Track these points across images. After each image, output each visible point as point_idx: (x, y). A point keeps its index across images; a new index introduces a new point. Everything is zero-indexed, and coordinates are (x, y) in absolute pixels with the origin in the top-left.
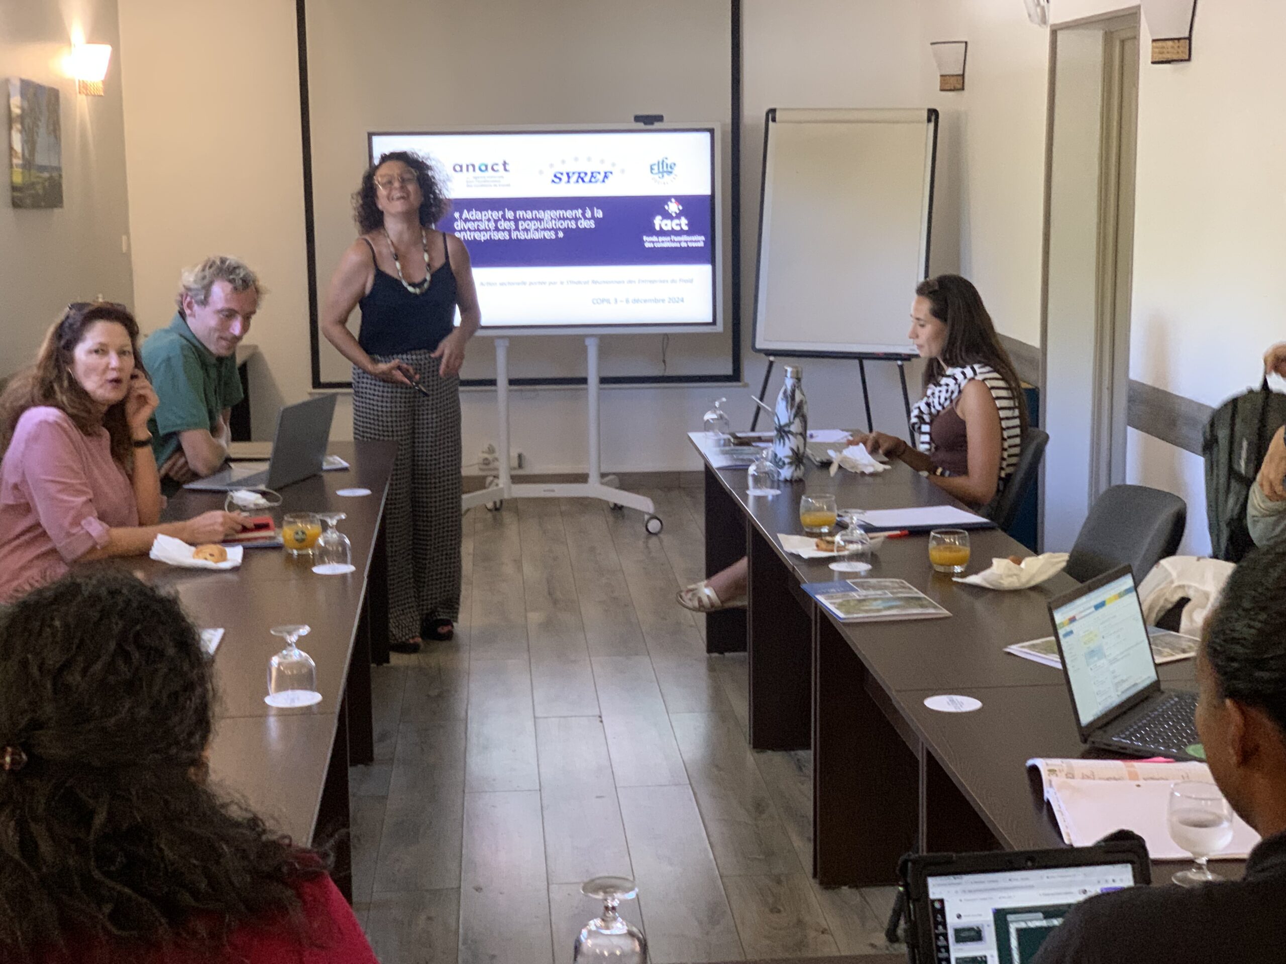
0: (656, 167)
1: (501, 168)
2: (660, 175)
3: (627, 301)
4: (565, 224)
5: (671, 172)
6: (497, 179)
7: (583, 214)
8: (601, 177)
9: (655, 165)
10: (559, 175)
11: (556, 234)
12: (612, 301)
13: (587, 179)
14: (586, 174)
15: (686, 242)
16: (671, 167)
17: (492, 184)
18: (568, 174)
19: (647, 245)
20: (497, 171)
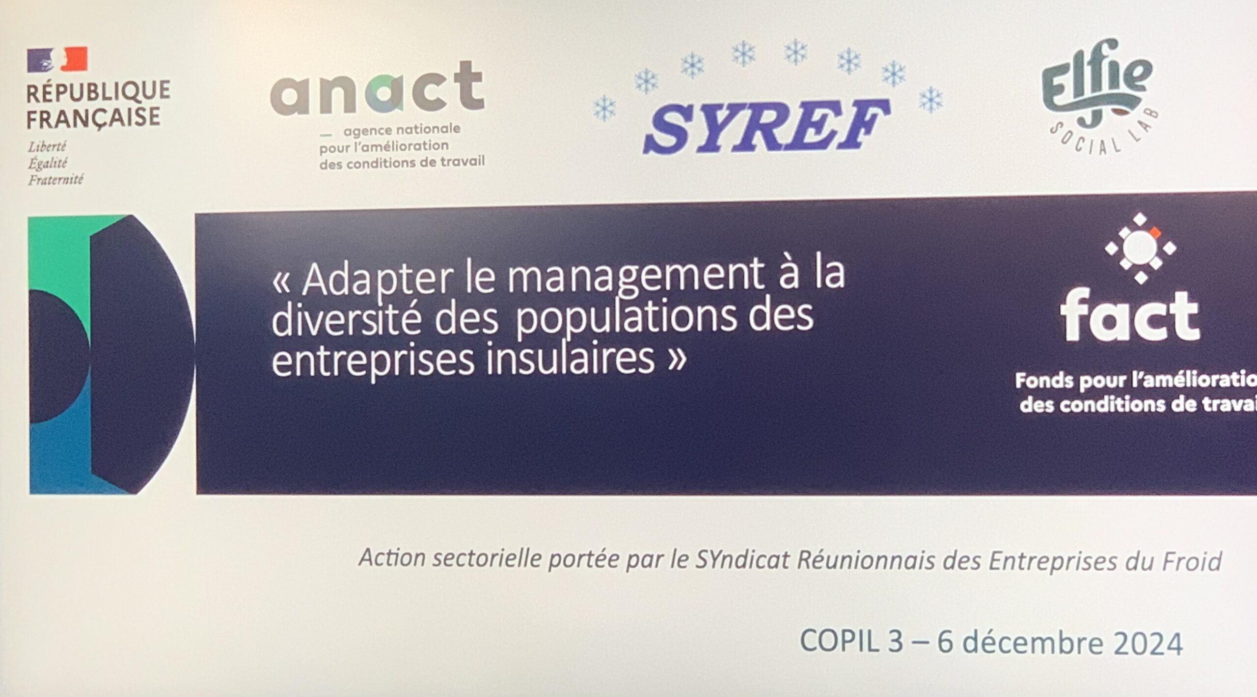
0: (1067, 80)
1: (450, 91)
2: (1087, 114)
3: (944, 642)
4: (696, 317)
5: (1133, 102)
6: (437, 137)
7: (770, 275)
8: (841, 125)
9: (1062, 69)
10: (674, 118)
11: (662, 359)
12: (883, 640)
13: (785, 134)
14: (782, 111)
15: (1195, 393)
16: (1130, 80)
17: (419, 156)
18: (710, 111)
19: (1028, 406)
20: (439, 104)
